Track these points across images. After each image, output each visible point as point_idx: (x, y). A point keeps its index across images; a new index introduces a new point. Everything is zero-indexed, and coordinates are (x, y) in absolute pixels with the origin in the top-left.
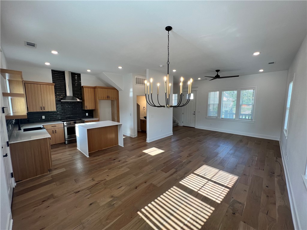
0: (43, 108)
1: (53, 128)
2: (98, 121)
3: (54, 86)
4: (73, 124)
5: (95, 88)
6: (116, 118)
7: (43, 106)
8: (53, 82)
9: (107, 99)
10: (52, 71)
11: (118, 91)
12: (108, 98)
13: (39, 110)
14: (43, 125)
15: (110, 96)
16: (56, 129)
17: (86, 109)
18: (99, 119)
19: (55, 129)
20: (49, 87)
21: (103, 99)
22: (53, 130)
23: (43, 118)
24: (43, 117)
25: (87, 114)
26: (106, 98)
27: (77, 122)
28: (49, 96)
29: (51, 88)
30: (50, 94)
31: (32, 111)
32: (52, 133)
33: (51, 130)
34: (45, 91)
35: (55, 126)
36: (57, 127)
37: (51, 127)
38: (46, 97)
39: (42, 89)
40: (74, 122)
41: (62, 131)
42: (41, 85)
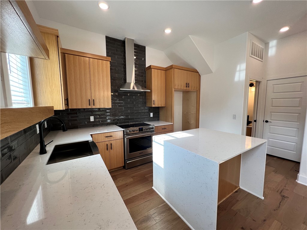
0: (92, 103)
1: (107, 139)
3: (109, 62)
4: (138, 132)
5: (167, 70)
6: (193, 122)
7: (93, 98)
8: (107, 55)
10: (108, 38)
13: (86, 106)
14: (91, 135)
16: (112, 142)
17: (153, 106)
18: (174, 124)
20: (102, 63)
21: (181, 89)
22: (107, 143)
23: (91, 121)
24: (92, 119)
25: (152, 115)
26: (184, 87)
27: (144, 129)
28: (101, 80)
29: (105, 66)
30: (103, 76)
31: (75, 107)
32: (105, 149)
33: (104, 144)
34: (96, 70)
35: (111, 135)
36: (114, 137)
37: (104, 139)
38: (97, 81)
39: (92, 66)
40: (140, 128)
41: (121, 145)
42: (90, 58)
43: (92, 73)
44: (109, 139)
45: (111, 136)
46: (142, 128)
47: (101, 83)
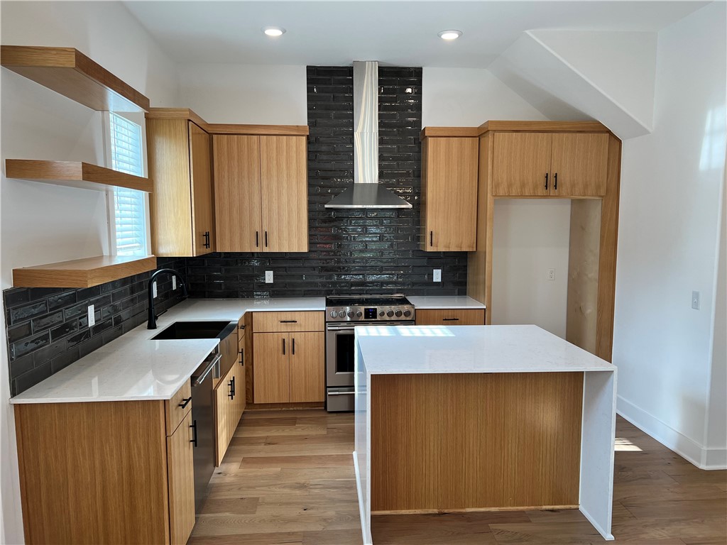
0: (261, 239)
2: (483, 318)
3: (304, 139)
4: (362, 319)
5: (480, 134)
6: (590, 309)
7: (265, 229)
9: (541, 191)
10: (311, 71)
11: (615, 142)
12: (551, 184)
13: (250, 247)
15: (565, 177)
16: (297, 337)
17: (429, 249)
18: (489, 307)
19: (293, 335)
20: (287, 143)
21: (522, 196)
22: (285, 336)
24: (269, 277)
25: (437, 276)
26: (535, 187)
27: (379, 312)
28: (285, 185)
29: (295, 149)
30: (289, 176)
31: (228, 250)
32: (278, 350)
33: (278, 337)
34: (275, 162)
35: (293, 320)
36: (301, 325)
37: (277, 325)
38: (274, 189)
39: (265, 155)
40: (369, 309)
41: (319, 346)
42: (261, 137)
43: (264, 170)
44: (289, 328)
45: (293, 322)
46: (376, 309)
47: (284, 192)
